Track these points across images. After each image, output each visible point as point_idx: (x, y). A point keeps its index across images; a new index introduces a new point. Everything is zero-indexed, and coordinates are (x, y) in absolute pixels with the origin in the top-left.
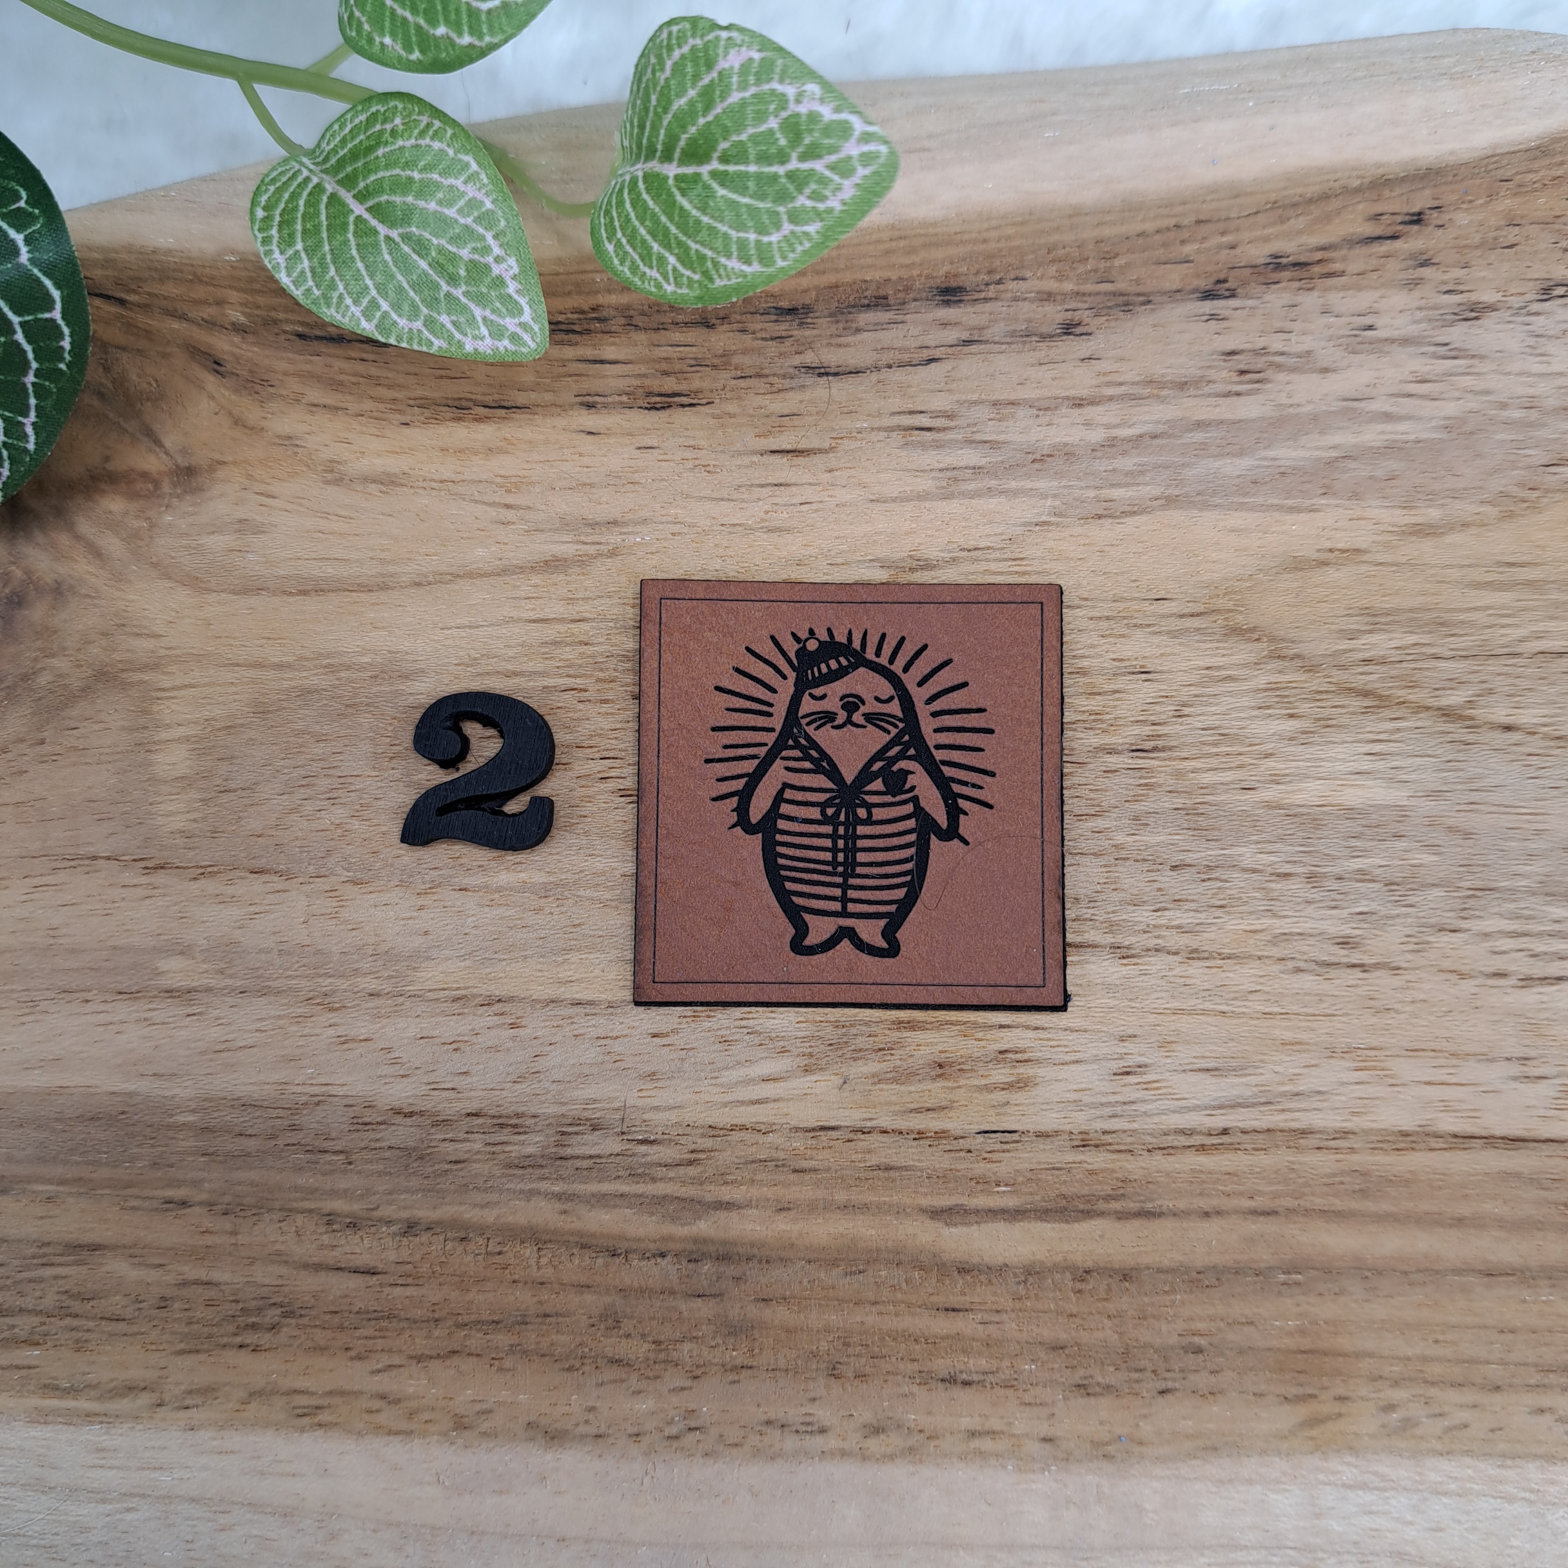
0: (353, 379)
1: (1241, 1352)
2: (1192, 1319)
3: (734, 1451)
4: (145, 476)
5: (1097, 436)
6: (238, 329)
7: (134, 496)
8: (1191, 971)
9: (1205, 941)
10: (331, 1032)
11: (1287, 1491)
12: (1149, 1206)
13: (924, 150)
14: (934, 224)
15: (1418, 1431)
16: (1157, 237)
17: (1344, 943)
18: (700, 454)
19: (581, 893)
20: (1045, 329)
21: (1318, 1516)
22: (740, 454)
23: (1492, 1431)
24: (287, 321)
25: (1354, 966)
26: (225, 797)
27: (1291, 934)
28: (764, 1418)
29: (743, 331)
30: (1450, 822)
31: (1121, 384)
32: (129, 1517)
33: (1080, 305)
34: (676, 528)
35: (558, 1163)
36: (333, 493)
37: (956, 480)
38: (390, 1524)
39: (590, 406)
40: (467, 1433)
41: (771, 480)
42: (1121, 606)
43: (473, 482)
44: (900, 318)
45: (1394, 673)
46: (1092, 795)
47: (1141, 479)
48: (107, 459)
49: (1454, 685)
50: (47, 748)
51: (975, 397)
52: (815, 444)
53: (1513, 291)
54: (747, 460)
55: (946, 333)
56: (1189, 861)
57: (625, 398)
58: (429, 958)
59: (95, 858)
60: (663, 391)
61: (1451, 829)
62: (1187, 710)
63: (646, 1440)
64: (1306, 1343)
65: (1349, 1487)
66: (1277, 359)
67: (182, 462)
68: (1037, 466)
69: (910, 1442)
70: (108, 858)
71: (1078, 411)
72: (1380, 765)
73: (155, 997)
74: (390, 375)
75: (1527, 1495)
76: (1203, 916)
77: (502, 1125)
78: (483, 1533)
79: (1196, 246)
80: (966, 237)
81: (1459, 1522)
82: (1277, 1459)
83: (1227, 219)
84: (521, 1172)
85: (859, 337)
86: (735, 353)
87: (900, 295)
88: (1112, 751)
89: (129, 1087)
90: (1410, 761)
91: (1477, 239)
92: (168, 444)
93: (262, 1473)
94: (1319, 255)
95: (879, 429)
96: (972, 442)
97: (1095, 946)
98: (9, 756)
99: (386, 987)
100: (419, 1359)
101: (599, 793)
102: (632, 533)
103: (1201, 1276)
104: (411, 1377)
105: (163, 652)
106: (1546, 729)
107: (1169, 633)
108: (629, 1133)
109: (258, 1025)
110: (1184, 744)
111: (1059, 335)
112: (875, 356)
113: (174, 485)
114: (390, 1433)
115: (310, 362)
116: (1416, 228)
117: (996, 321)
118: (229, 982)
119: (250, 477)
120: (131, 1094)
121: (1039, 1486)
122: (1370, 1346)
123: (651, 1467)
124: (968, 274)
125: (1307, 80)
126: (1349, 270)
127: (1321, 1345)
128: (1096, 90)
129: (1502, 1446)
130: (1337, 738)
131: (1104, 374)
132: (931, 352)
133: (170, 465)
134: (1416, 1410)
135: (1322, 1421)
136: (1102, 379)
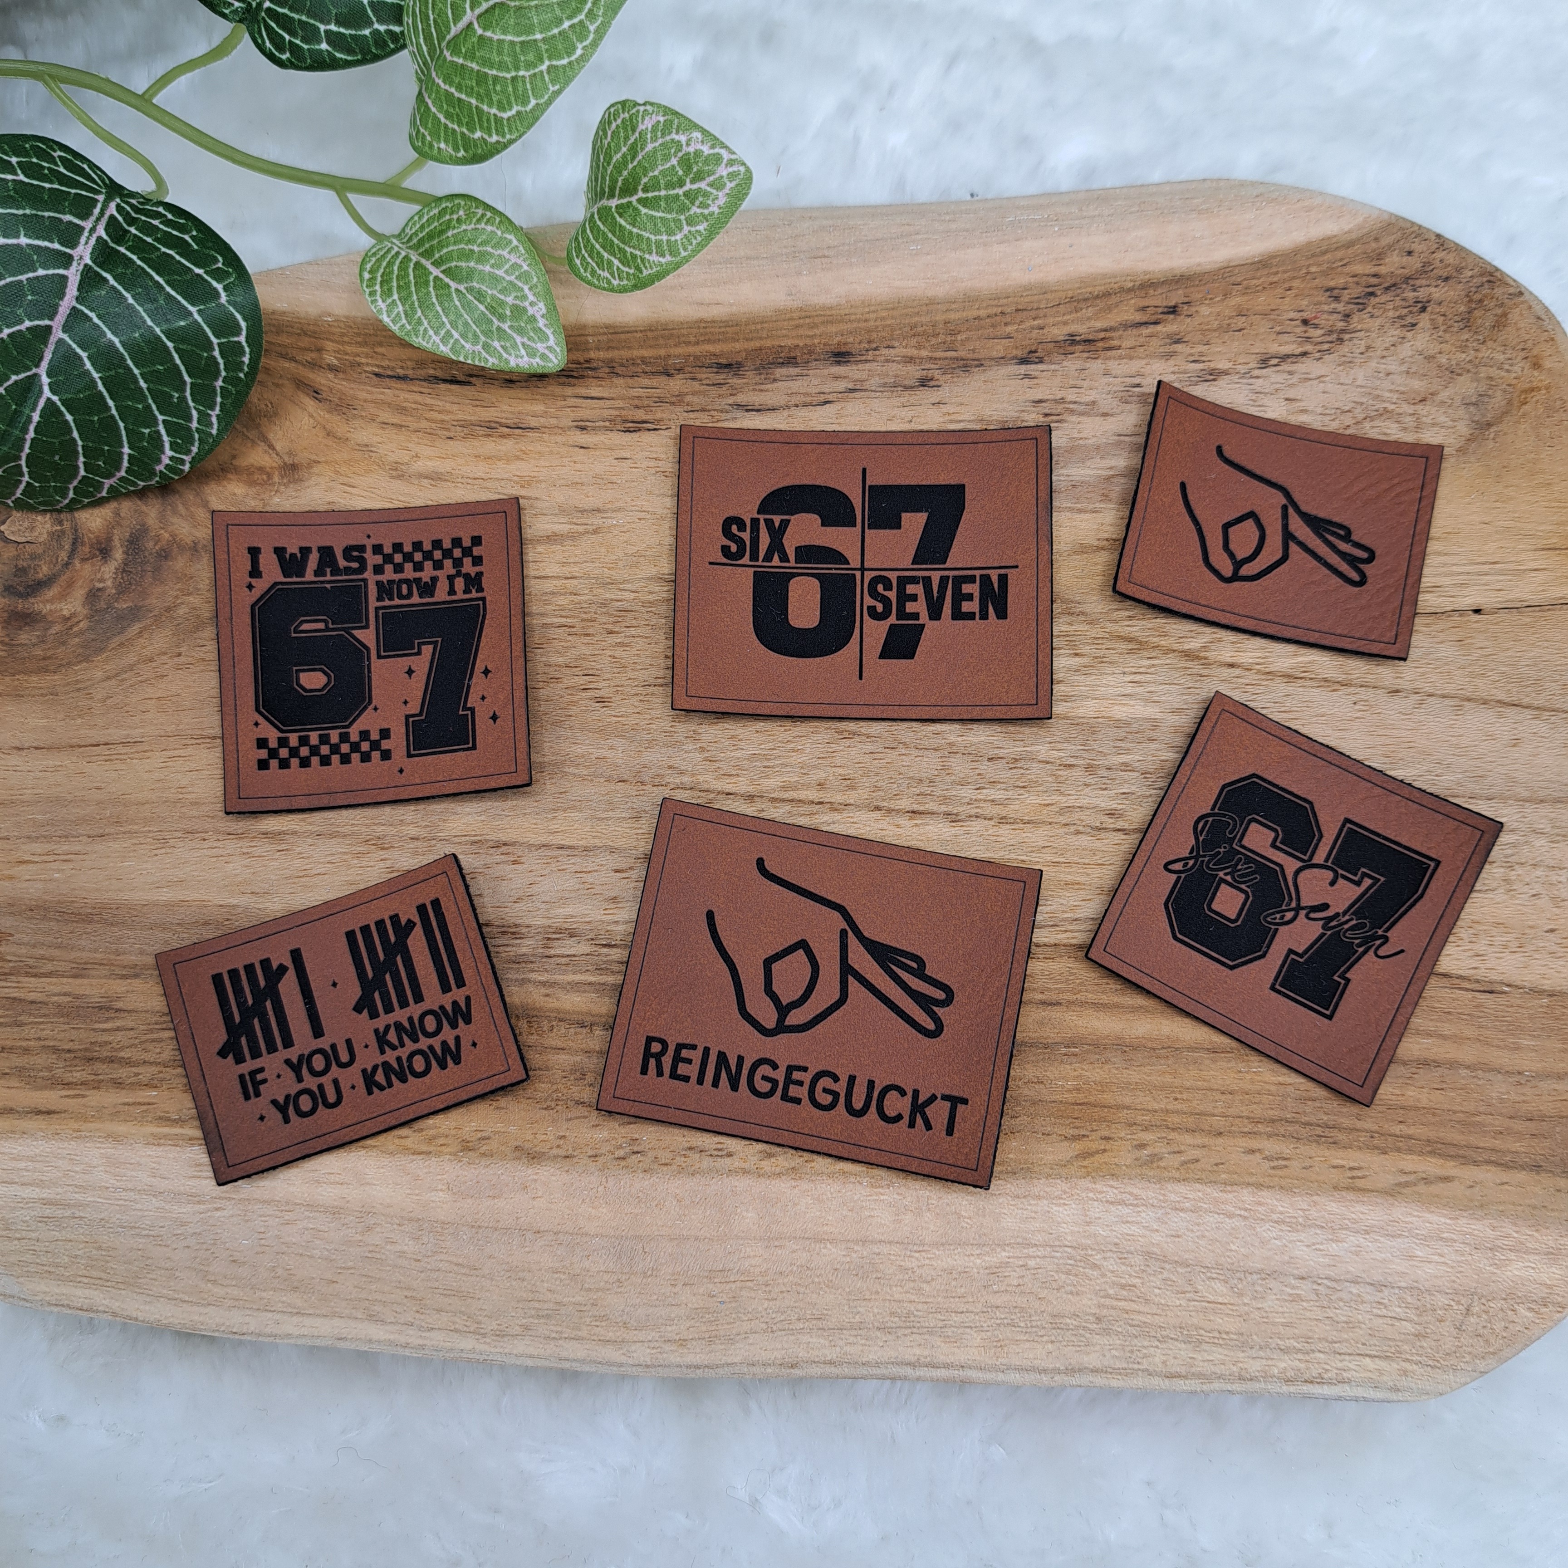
0: (413, 406)
1: (1034, 1103)
3: (665, 1168)
4: (261, 469)
6: (332, 368)
7: (252, 483)
8: (1001, 832)
9: (1011, 811)
10: (382, 864)
11: (1065, 1204)
13: (825, 257)
14: (831, 308)
15: (1162, 1164)
16: (988, 320)
17: (1111, 814)
18: (660, 464)
19: (567, 770)
20: (907, 383)
21: (1088, 1223)
23: (1216, 1165)
24: (367, 364)
25: (1119, 830)
27: (1073, 807)
28: (688, 1145)
29: (694, 379)
31: (961, 421)
32: (219, 1214)
33: (933, 366)
34: (642, 515)
35: (544, 960)
38: (411, 1220)
39: (583, 428)
40: (470, 1153)
43: (498, 479)
44: (805, 372)
45: (1150, 626)
48: (234, 457)
49: (1193, 634)
50: (182, 659)
53: (1240, 361)
55: (837, 383)
56: (1001, 755)
57: (607, 424)
60: (635, 419)
63: (601, 1160)
64: (1081, 1098)
65: (1112, 1203)
66: (1071, 406)
67: (288, 460)
69: (793, 1165)
72: (1139, 690)
73: (255, 837)
74: (440, 403)
75: (1242, 1213)
76: (1011, 793)
77: (503, 933)
78: (479, 1227)
79: (1015, 327)
80: (853, 317)
81: (1192, 1231)
82: (1059, 1181)
83: (1038, 309)
84: (517, 966)
85: (776, 385)
86: (687, 394)
87: (805, 357)
89: (235, 902)
90: (1161, 687)
91: (1215, 325)
92: (278, 448)
93: (318, 1182)
94: (1102, 335)
97: (933, 813)
98: (154, 664)
99: (423, 833)
101: (581, 699)
102: (610, 518)
106: (1258, 667)
108: (596, 939)
109: (329, 859)
111: (918, 386)
113: (282, 477)
114: (413, 1154)
115: (383, 393)
116: (1172, 316)
117: (873, 376)
118: (310, 827)
119: (337, 472)
120: (234, 907)
121: (886, 1197)
122: (1127, 1101)
123: (604, 1180)
124: (853, 343)
125: (1097, 213)
126: (1124, 345)
127: (1092, 1099)
128: (947, 218)
129: (1223, 1176)
130: (1109, 670)
131: (949, 414)
132: (826, 396)
133: (280, 462)
134: (1161, 1149)
135: (1092, 1154)
136: (947, 418)
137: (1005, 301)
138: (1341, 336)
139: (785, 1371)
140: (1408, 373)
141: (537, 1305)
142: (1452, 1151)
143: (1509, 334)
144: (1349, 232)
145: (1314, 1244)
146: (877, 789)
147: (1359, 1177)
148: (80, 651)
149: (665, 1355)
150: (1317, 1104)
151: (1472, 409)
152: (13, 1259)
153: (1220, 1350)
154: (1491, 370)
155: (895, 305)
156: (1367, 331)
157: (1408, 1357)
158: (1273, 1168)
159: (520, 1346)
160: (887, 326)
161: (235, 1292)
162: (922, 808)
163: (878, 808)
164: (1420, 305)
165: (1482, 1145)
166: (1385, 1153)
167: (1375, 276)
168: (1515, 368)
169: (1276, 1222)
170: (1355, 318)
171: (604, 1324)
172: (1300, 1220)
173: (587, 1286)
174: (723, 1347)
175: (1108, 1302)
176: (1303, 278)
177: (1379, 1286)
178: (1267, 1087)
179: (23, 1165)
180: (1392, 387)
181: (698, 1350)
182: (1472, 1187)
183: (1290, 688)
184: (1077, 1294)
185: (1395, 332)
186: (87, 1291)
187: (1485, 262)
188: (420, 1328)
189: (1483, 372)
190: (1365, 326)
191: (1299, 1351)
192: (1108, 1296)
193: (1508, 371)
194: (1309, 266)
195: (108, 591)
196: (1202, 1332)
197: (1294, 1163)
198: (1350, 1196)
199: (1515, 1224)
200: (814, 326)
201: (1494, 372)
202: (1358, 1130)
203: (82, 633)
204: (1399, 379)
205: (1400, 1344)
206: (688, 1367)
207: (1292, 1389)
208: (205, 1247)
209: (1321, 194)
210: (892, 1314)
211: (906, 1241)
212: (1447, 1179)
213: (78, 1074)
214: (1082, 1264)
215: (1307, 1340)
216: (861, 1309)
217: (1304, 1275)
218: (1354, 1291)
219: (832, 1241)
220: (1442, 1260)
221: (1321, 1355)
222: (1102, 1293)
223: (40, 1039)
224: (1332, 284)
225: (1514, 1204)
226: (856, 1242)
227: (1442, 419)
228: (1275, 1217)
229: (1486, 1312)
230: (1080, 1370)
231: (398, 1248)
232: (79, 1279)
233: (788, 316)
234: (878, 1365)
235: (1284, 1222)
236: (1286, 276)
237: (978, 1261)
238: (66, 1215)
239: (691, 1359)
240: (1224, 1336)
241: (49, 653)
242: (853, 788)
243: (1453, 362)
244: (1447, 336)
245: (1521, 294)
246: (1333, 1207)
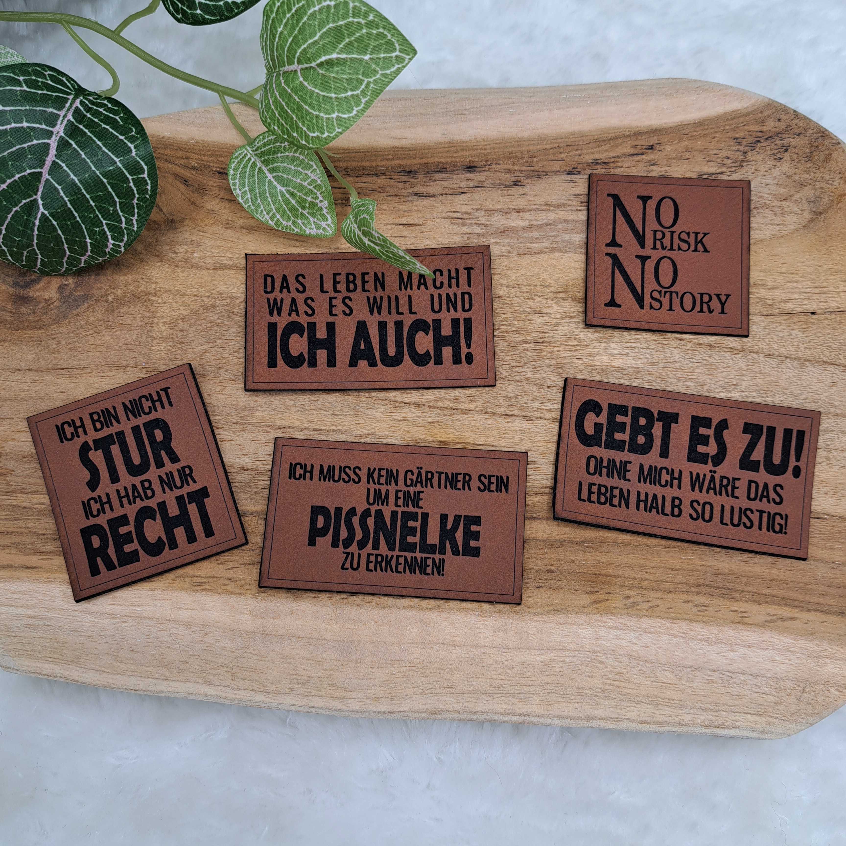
1: (570, 573)
2: (550, 559)
3: (368, 604)
4: (155, 222)
5: (525, 224)
6: (194, 168)
11: (586, 628)
12: (535, 515)
13: (463, 114)
14: (466, 142)
15: (638, 607)
16: (551, 151)
20: (506, 183)
21: (598, 639)
22: (387, 225)
23: (668, 608)
24: (214, 167)
26: (180, 345)
29: (391, 179)
30: (657, 374)
31: (535, 205)
32: (124, 624)
33: (520, 175)
36: (229, 232)
37: (470, 238)
38: (229, 630)
41: (399, 235)
42: (532, 288)
44: (451, 176)
46: (518, 359)
47: (542, 241)
50: (110, 323)
51: (479, 207)
52: (417, 222)
54: (390, 227)
55: (469, 183)
56: (555, 385)
57: (344, 202)
58: (257, 410)
59: (127, 366)
61: (657, 377)
62: (556, 328)
64: (595, 571)
65: (611, 628)
67: (170, 218)
68: (502, 234)
70: (132, 367)
71: (518, 214)
72: (630, 351)
75: (682, 635)
78: (267, 634)
79: (566, 155)
80: (478, 147)
81: (654, 644)
82: (583, 616)
83: (578, 145)
85: (435, 183)
86: (387, 186)
87: (452, 168)
88: (527, 343)
90: (642, 350)
91: (674, 156)
92: (164, 211)
93: (179, 608)
94: (613, 160)
95: (442, 218)
96: (477, 224)
97: (517, 416)
98: (94, 326)
99: (240, 420)
100: (245, 565)
103: (554, 543)
104: (241, 572)
105: (158, 289)
106: (695, 340)
107: (550, 299)
110: (554, 341)
111: (512, 185)
112: (441, 190)
113: (166, 226)
114: (231, 594)
115: (222, 182)
116: (651, 151)
117: (488, 179)
121: (488, 622)
122: (620, 573)
123: (335, 610)
124: (478, 161)
125: (611, 94)
126: (624, 166)
127: (601, 572)
128: (530, 95)
129: (672, 615)
130: (613, 340)
131: (529, 201)
132: (463, 190)
133: (165, 219)
134: (638, 599)
135: (601, 602)
136: (528, 203)
137: (560, 141)
138: (742, 164)
139: (432, 716)
140: (777, 184)
141: (297, 677)
142: (796, 603)
143: (832, 165)
144: (747, 108)
145: (721, 653)
146: (487, 402)
147: (745, 617)
148: (54, 317)
149: (367, 706)
150: (724, 577)
151: (812, 204)
152: (10, 647)
153: (669, 709)
154: (822, 184)
155: (501, 142)
156: (756, 161)
157: (771, 715)
158: (699, 611)
159: (288, 700)
160: (495, 153)
161: (133, 667)
162: (511, 413)
163: (487, 413)
164: (784, 148)
165: (812, 601)
166: (760, 604)
167: (760, 132)
168: (835, 183)
169: (700, 640)
170: (749, 154)
171: (334, 688)
172: (714, 639)
173: (325, 667)
174: (398, 702)
175: (608, 681)
176: (722, 132)
177: (756, 676)
178: (696, 567)
179: (17, 596)
180: (769, 192)
181: (385, 704)
182: (806, 623)
183: (711, 352)
184: (592, 677)
185: (770, 163)
186: (51, 666)
187: (820, 126)
188: (234, 689)
189: (818, 185)
190: (754, 159)
191: (712, 710)
192: (609, 679)
193: (831, 184)
194: (724, 126)
195: (70, 286)
196: (659, 699)
197: (711, 609)
198: (741, 627)
199: (830, 644)
200: (457, 151)
201: (824, 185)
202: (745, 591)
203: (55, 308)
204: (772, 187)
205: (767, 707)
206: (380, 712)
207: (708, 731)
208: (116, 642)
209: (732, 87)
210: (491, 686)
211: (499, 646)
212: (793, 619)
213: (49, 547)
214: (595, 661)
215: (716, 704)
216: (474, 683)
217: (716, 669)
218: (742, 678)
219: (459, 646)
220: (790, 662)
221: (724, 713)
222: (605, 677)
223: (28, 528)
224: (737, 135)
225: (829, 633)
226: (472, 646)
227: (796, 209)
228: (699, 637)
229: (814, 691)
230: (593, 718)
231: (222, 645)
232: (46, 659)
233: (443, 146)
234: (483, 713)
235: (704, 640)
236: (712, 130)
237: (538, 658)
238: (40, 624)
239: (381, 708)
240: (672, 702)
241: (38, 318)
242: (473, 401)
243: (802, 179)
244: (799, 165)
245: (839, 143)
246: (731, 632)
